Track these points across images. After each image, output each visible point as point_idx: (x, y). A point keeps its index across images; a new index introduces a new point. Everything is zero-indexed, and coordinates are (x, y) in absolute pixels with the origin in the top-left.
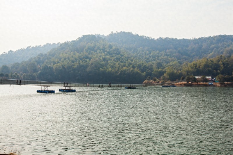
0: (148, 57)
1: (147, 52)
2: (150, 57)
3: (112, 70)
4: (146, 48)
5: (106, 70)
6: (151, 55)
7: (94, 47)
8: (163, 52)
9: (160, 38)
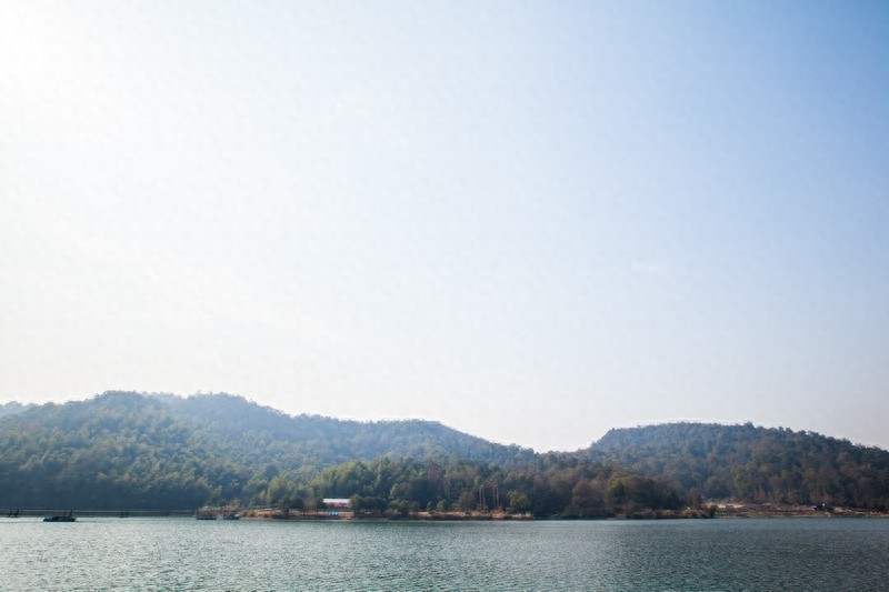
0: (258, 451)
1: (262, 442)
2: (265, 452)
3: (130, 480)
4: (263, 433)
5: (116, 478)
6: (268, 448)
7: (120, 420)
8: (297, 446)
9: (304, 415)
